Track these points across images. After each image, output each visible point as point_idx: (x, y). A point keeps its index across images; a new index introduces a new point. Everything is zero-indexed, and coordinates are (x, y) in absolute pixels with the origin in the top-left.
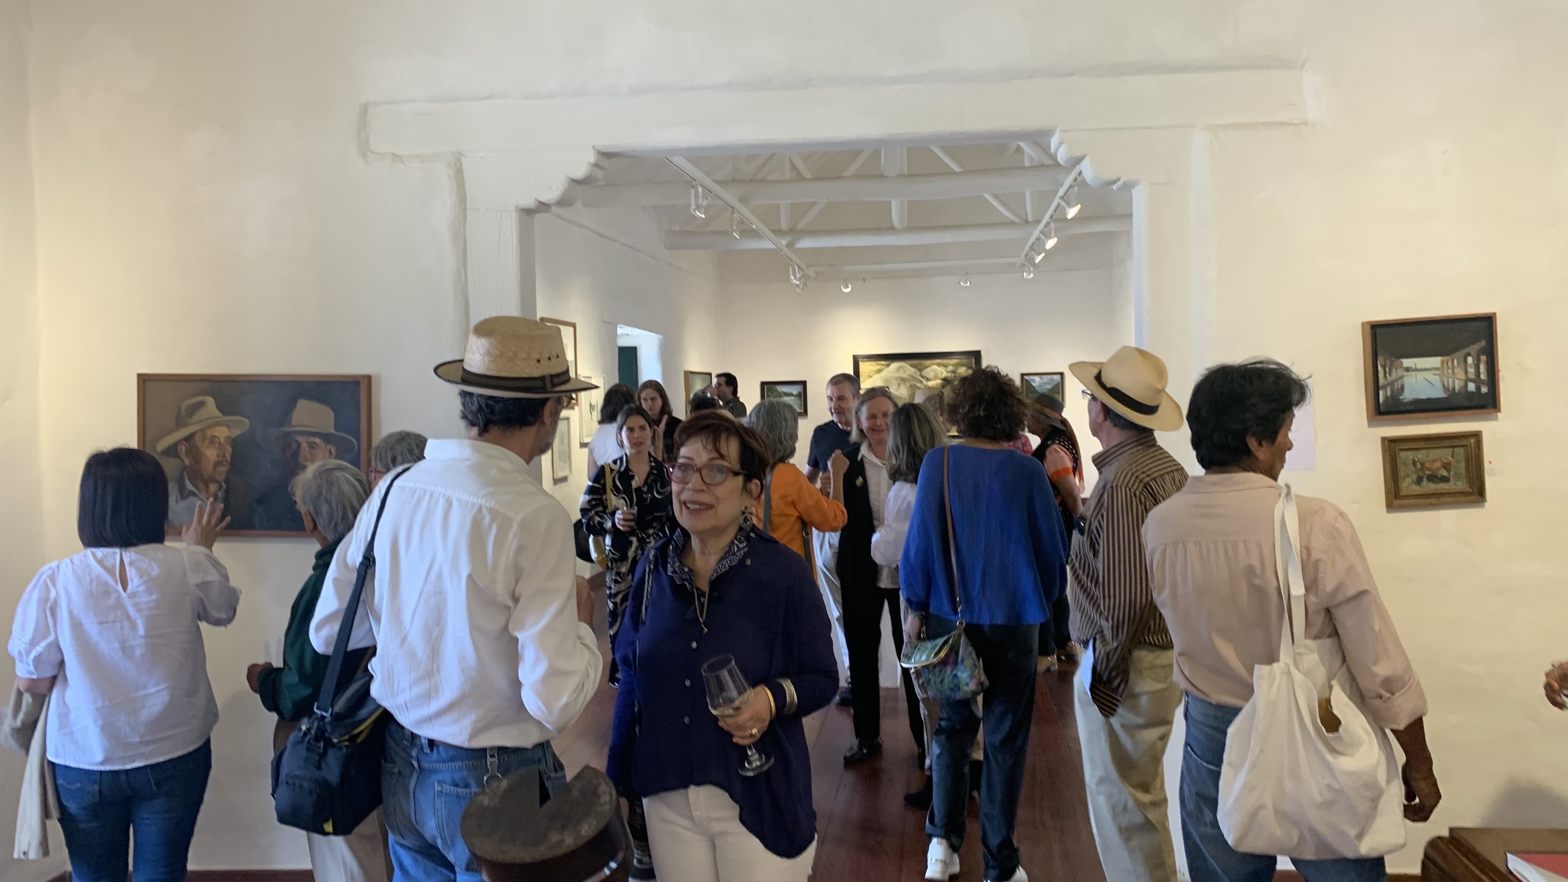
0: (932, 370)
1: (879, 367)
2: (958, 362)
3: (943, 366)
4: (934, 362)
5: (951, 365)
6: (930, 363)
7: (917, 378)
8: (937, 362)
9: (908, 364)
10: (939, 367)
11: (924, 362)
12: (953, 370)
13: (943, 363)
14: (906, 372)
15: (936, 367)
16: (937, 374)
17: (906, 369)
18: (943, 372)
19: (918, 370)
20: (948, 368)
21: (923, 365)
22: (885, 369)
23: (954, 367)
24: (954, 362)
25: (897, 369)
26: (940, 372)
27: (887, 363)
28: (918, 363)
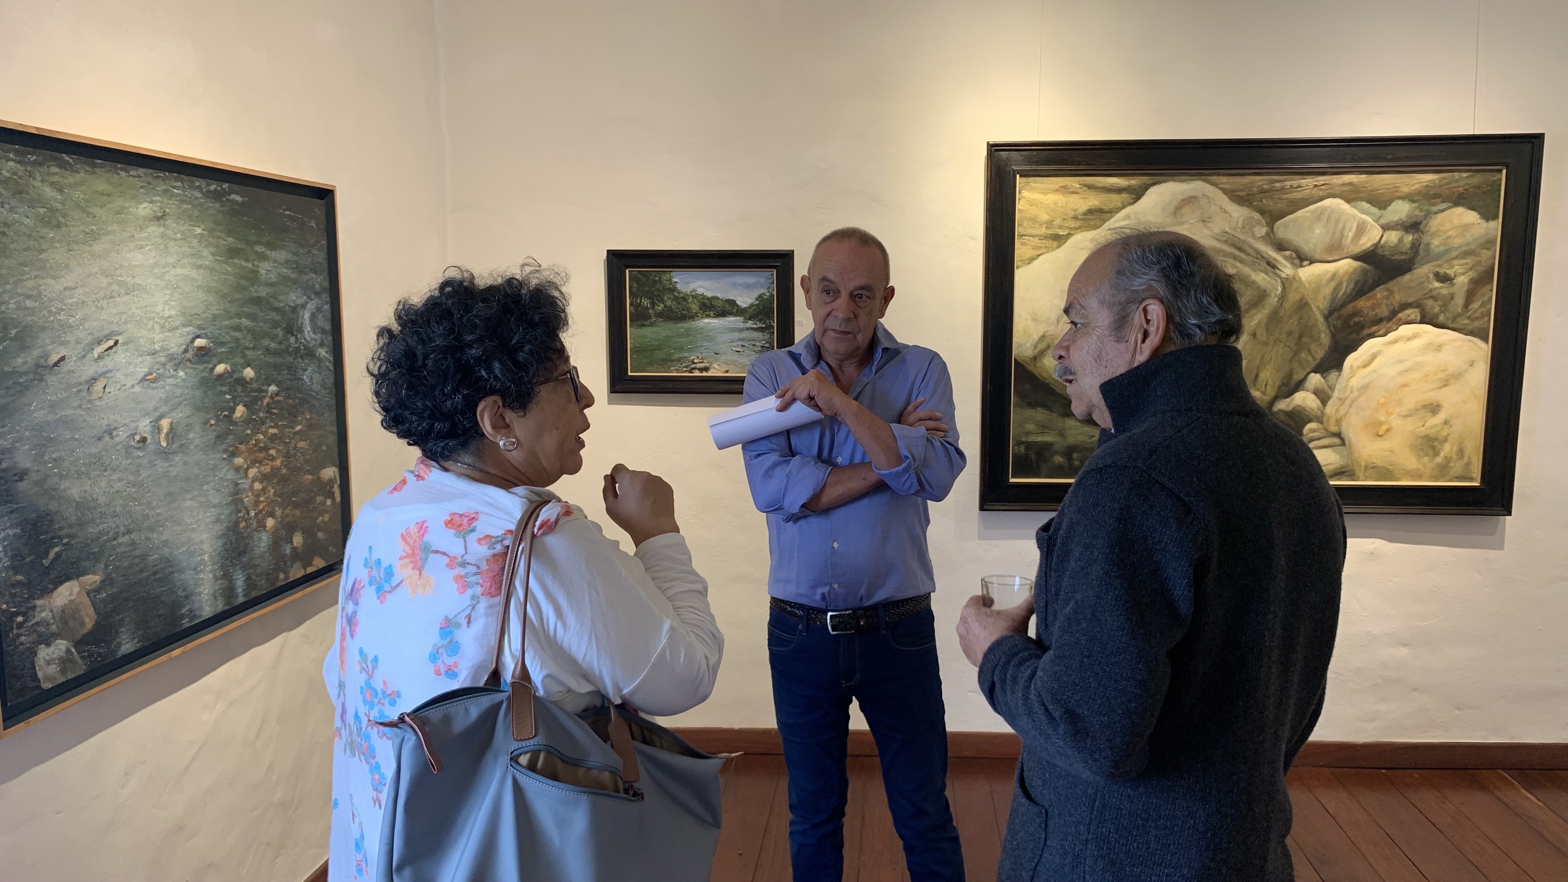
0: (1319, 216)
1: (1094, 201)
2: (1434, 183)
3: (1369, 202)
4: (1334, 181)
5: (1403, 198)
6: (1316, 186)
7: (1251, 247)
8: (1347, 181)
9: (1222, 189)
10: (1353, 204)
11: (1288, 184)
12: (1411, 218)
13: (1370, 188)
14: (1209, 225)
15: (1340, 204)
16: (1342, 236)
17: (1213, 207)
18: (1369, 227)
19: (1260, 217)
20: (1389, 208)
21: (1288, 196)
22: (1124, 207)
23: (1414, 205)
24: (1417, 186)
25: (1171, 208)
26: (1355, 225)
27: (1133, 182)
28: (1265, 187)
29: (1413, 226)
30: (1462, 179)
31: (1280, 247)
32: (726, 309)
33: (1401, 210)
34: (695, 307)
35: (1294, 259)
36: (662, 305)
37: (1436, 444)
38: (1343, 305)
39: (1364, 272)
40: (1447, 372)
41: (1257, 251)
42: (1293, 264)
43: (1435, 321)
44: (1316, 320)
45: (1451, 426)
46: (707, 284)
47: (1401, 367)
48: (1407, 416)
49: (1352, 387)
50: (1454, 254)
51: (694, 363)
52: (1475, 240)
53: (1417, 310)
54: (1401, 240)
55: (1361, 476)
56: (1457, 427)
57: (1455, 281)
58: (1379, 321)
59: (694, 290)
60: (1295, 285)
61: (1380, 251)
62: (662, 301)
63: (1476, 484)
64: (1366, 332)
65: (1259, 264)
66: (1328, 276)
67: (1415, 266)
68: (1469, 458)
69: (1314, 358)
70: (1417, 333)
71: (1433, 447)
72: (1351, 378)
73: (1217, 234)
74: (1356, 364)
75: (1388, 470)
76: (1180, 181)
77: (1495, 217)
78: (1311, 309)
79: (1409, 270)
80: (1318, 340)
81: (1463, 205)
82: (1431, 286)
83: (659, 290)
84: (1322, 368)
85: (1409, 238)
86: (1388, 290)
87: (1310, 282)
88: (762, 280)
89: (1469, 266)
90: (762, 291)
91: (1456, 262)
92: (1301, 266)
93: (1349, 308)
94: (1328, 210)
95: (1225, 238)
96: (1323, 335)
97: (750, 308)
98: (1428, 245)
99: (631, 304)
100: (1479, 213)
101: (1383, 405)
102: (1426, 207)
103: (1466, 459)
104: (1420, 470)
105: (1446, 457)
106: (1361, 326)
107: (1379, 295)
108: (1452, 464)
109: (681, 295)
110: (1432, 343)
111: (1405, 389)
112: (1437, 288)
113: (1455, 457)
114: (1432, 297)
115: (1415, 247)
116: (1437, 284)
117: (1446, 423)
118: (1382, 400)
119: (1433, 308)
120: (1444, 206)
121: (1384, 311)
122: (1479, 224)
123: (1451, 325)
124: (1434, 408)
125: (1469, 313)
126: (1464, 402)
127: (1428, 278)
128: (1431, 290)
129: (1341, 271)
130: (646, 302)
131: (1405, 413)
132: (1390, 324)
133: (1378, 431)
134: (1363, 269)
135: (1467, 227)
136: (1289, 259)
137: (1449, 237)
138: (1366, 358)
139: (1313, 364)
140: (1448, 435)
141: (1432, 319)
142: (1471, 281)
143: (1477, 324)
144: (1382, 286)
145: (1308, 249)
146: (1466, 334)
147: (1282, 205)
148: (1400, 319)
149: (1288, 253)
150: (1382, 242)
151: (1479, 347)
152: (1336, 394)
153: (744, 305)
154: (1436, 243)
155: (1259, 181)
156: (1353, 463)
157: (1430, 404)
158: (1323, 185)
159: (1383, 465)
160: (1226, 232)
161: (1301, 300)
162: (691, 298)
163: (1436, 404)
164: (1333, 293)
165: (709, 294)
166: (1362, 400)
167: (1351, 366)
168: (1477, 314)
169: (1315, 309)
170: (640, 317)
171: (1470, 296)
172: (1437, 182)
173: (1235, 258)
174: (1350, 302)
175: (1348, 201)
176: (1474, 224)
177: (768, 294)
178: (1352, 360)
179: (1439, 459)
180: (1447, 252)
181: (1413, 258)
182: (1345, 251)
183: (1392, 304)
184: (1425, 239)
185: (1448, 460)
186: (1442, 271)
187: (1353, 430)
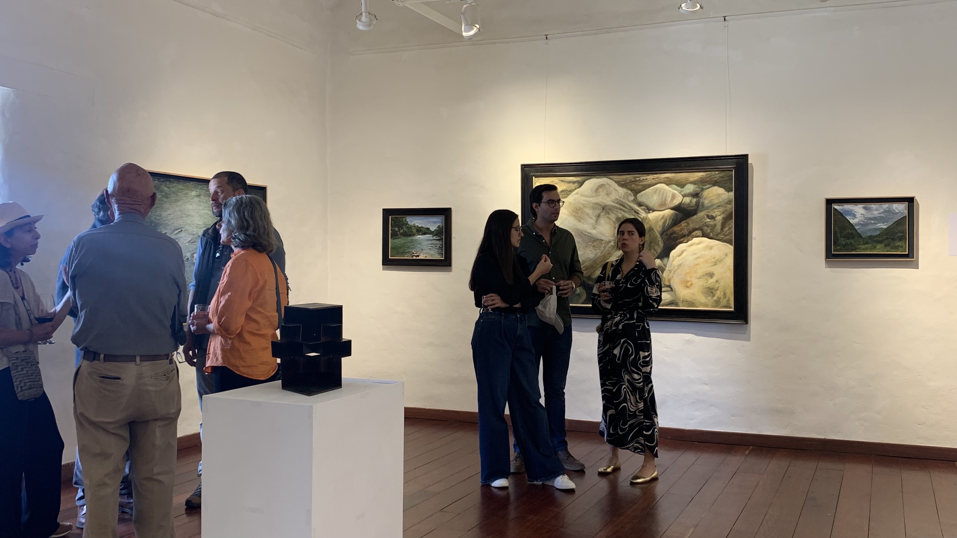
0: (655, 191)
1: (564, 187)
2: (704, 176)
3: (676, 185)
4: (661, 176)
5: (691, 183)
6: (653, 179)
7: (628, 205)
8: (667, 176)
9: (614, 181)
10: (669, 186)
11: (642, 178)
12: (695, 191)
13: (676, 179)
14: (610, 196)
15: (664, 186)
16: (666, 200)
17: (611, 189)
18: (677, 196)
19: (631, 192)
20: (685, 188)
21: (641, 183)
22: (575, 189)
23: (696, 186)
24: (697, 178)
25: (595, 189)
26: (671, 195)
27: (578, 179)
28: (632, 180)
29: (696, 195)
30: (716, 175)
31: (640, 205)
32: (425, 231)
33: (690, 188)
34: (414, 231)
35: (646, 210)
36: (402, 230)
37: (713, 291)
38: (668, 229)
39: (676, 215)
40: (716, 259)
41: (630, 207)
42: (646, 212)
43: (709, 236)
44: (657, 236)
45: (719, 283)
46: (420, 221)
47: (695, 257)
48: (699, 278)
49: (674, 265)
50: (715, 207)
51: (413, 253)
52: (723, 200)
53: (700, 231)
54: (691, 201)
55: (681, 305)
56: (722, 283)
57: (716, 219)
58: (684, 236)
59: (414, 224)
60: (647, 221)
61: (682, 206)
62: (402, 228)
63: (732, 309)
64: (678, 241)
65: (631, 212)
66: (661, 217)
67: (698, 212)
68: (729, 298)
69: (657, 253)
70: (701, 241)
71: (712, 293)
72: (674, 261)
73: (613, 200)
74: (675, 255)
75: (693, 302)
76: (597, 178)
77: (732, 191)
78: (654, 231)
79: (695, 214)
80: (658, 245)
81: (717, 185)
82: (705, 221)
83: (401, 224)
84: (660, 257)
85: (695, 200)
86: (687, 223)
87: (653, 220)
88: (440, 220)
89: (722, 212)
90: (439, 224)
91: (715, 210)
92: (649, 213)
93: (671, 231)
94: (659, 189)
95: (617, 202)
96: (660, 243)
97: (435, 231)
98: (703, 203)
99: (391, 230)
100: (724, 189)
101: (689, 273)
102: (701, 187)
103: (727, 298)
104: (707, 303)
105: (718, 297)
106: (676, 239)
107: (683, 225)
108: (721, 300)
109: (410, 226)
110: (708, 246)
111: (698, 266)
112: (708, 222)
113: (722, 297)
114: (706, 225)
115: (697, 204)
116: (708, 220)
117: (717, 281)
118: (688, 271)
119: (707, 230)
120: (708, 186)
121: (686, 232)
122: (724, 193)
123: (716, 238)
124: (711, 275)
125: (724, 232)
126: (724, 272)
127: (704, 217)
128: (706, 223)
129: (666, 215)
130: (396, 229)
131: (698, 277)
132: (689, 237)
133: (687, 285)
134: (675, 214)
135: (719, 195)
136: (644, 210)
137: (712, 199)
138: (679, 252)
139: (657, 255)
140: (718, 287)
141: (708, 235)
142: (723, 218)
143: (727, 237)
144: (685, 221)
145: (651, 205)
146: (723, 242)
147: (640, 187)
148: (693, 235)
149: (643, 207)
150: (683, 202)
151: (729, 247)
152: (667, 268)
153: (433, 230)
154: (706, 202)
155: (629, 177)
156: (676, 299)
157: (709, 273)
158: (656, 178)
159: (690, 300)
160: (617, 199)
161: (650, 227)
162: (413, 227)
163: (711, 273)
164: (663, 224)
165: (420, 226)
166: (678, 271)
167: (673, 256)
168: (727, 233)
169: (656, 231)
170: (394, 235)
171: (723, 225)
172: (705, 176)
173: (621, 209)
174: (671, 228)
175: (668, 185)
176: (722, 194)
177: (442, 225)
178: (673, 253)
179: (715, 298)
180: (712, 205)
181: (697, 209)
182: (667, 206)
183: (689, 229)
184: (702, 201)
185: (719, 298)
186: (710, 214)
187: (676, 284)
